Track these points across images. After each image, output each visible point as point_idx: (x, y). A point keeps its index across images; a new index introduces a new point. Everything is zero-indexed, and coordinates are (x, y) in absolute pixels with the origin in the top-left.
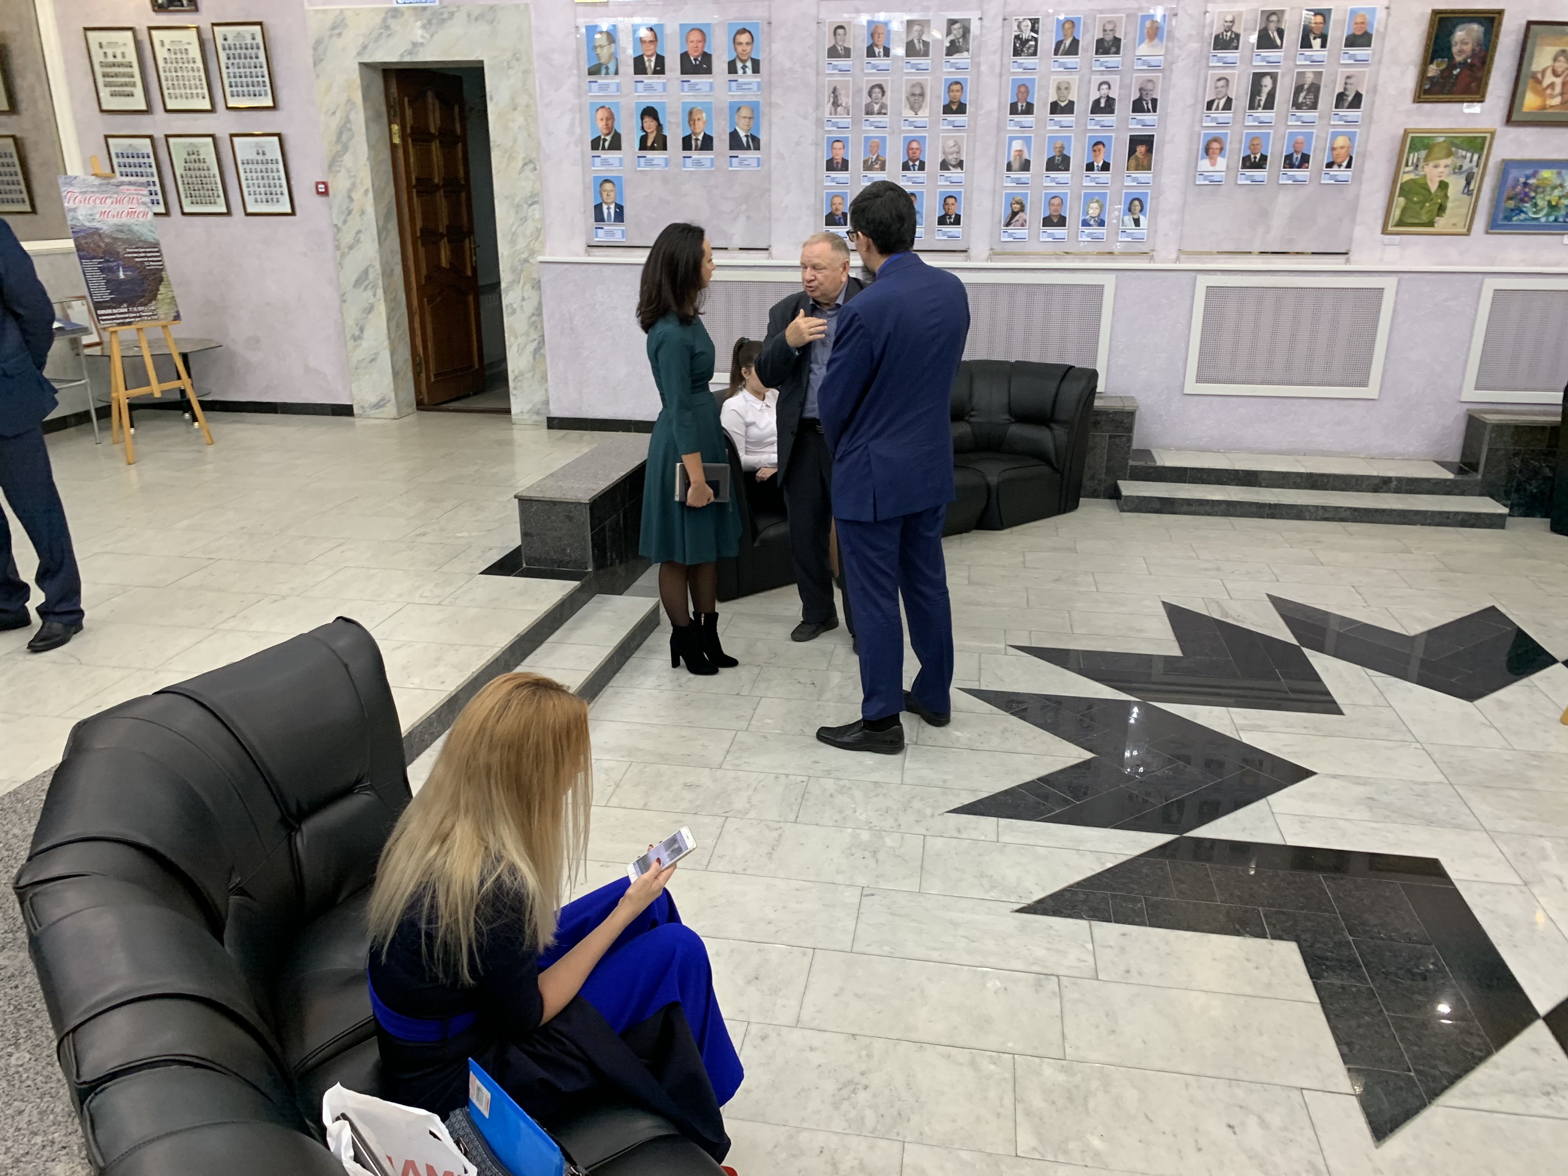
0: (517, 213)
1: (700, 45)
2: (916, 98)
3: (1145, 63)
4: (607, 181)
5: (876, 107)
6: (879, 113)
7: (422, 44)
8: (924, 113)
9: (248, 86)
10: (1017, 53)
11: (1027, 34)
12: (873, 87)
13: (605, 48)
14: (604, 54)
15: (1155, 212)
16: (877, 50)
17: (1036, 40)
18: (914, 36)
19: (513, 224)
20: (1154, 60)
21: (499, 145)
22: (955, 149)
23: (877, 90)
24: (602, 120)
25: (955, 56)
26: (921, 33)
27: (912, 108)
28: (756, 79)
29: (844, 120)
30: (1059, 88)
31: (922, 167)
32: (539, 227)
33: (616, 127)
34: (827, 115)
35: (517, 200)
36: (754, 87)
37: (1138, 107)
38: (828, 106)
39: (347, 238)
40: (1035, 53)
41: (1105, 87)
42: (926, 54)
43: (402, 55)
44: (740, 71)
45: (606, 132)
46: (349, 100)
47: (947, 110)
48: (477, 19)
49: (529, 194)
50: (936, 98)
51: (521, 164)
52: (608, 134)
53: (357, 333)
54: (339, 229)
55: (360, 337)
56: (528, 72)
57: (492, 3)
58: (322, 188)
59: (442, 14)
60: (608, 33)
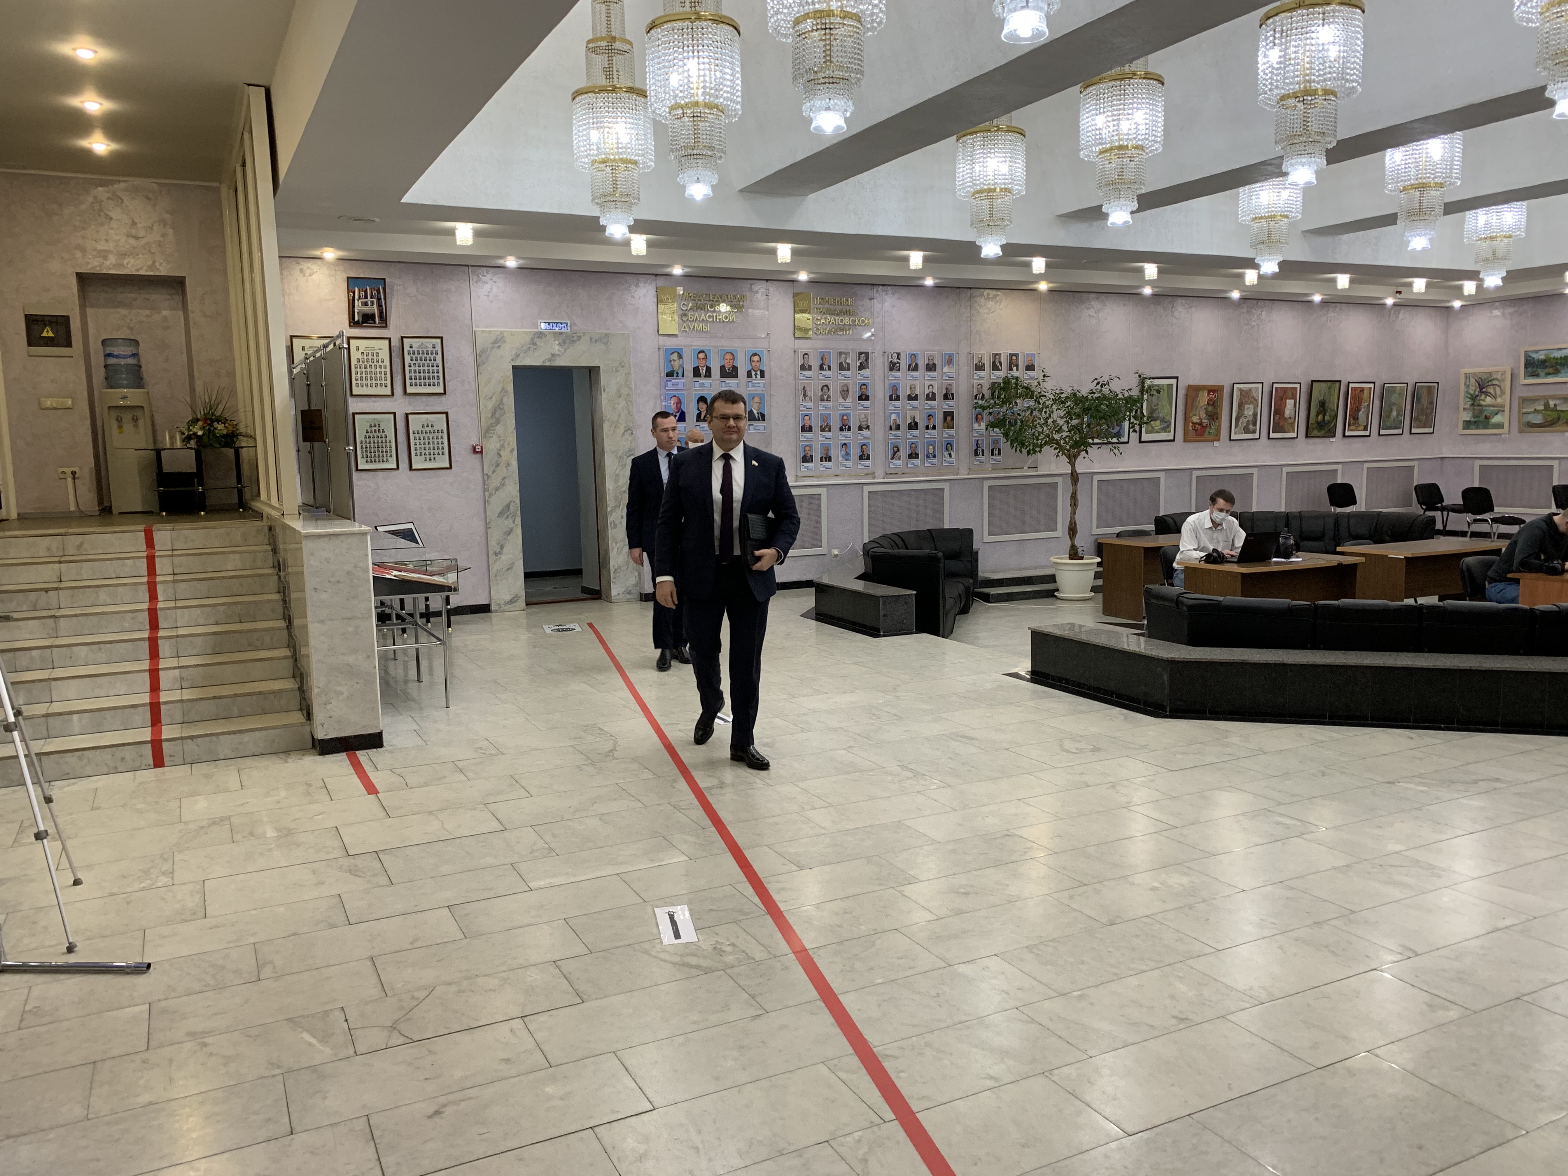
1: (731, 361)
2: (845, 393)
5: (825, 397)
6: (827, 400)
7: (558, 355)
8: (849, 400)
9: (425, 379)
10: (891, 369)
11: (895, 360)
12: (823, 387)
13: (677, 361)
14: (676, 365)
15: (958, 450)
16: (824, 367)
17: (899, 363)
18: (842, 360)
20: (951, 375)
21: (608, 420)
22: (865, 419)
23: (825, 388)
24: (674, 403)
25: (863, 371)
26: (846, 358)
27: (843, 398)
28: (762, 381)
29: (810, 405)
30: (911, 388)
31: (849, 429)
33: (682, 407)
34: (801, 401)
35: (619, 453)
36: (762, 385)
37: (946, 397)
38: (801, 396)
39: (495, 482)
40: (899, 370)
41: (931, 387)
42: (849, 369)
43: (543, 362)
44: (754, 377)
45: (676, 410)
46: (503, 389)
47: (860, 398)
48: (596, 341)
49: (627, 449)
50: (854, 392)
51: (622, 430)
52: (677, 412)
53: (498, 550)
54: (488, 477)
55: (500, 553)
56: (628, 374)
57: (607, 332)
58: (478, 449)
59: (573, 337)
60: (678, 353)
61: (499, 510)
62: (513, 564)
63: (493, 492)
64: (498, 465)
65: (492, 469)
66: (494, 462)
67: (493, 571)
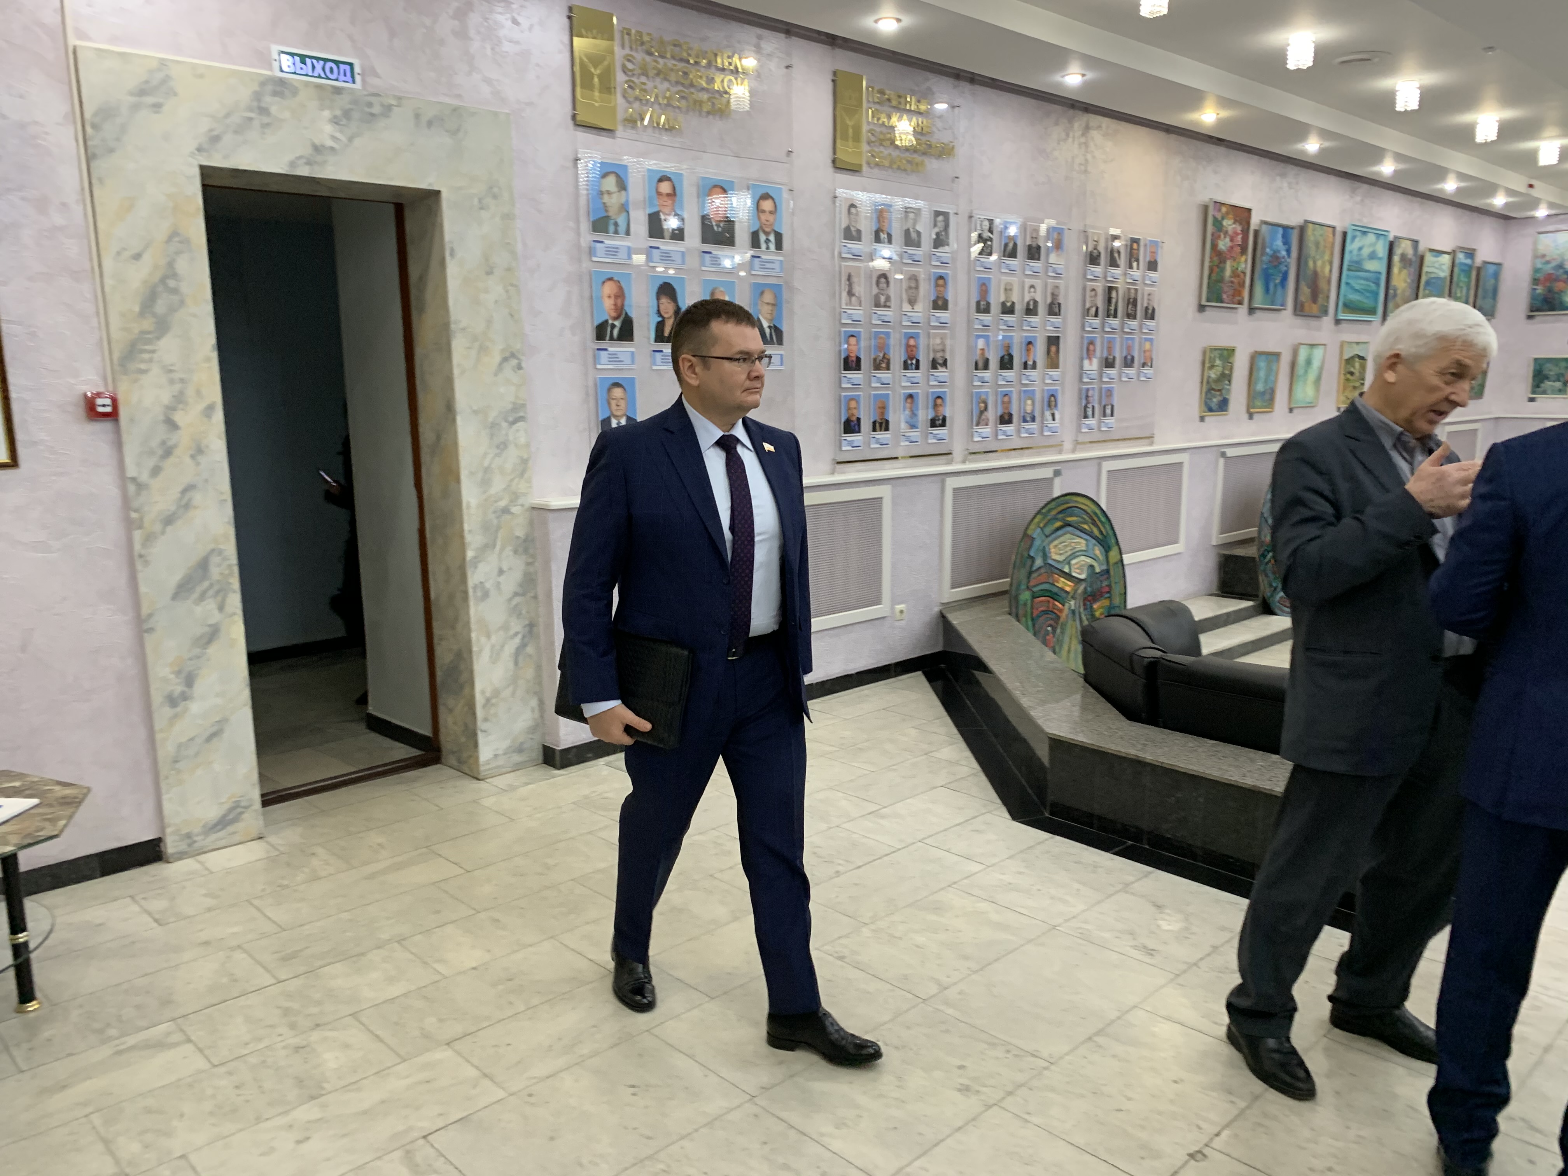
0: (492, 436)
1: (722, 207)
2: (913, 292)
3: (1054, 271)
4: (617, 385)
5: (883, 299)
6: (885, 306)
7: (332, 149)
8: (919, 307)
10: (980, 251)
11: (986, 234)
12: (879, 276)
13: (615, 196)
14: (613, 203)
16: (882, 235)
17: (991, 240)
18: (909, 225)
19: (485, 454)
20: (1060, 268)
21: (463, 329)
22: (941, 347)
23: (883, 280)
24: (609, 297)
25: (941, 249)
26: (915, 222)
27: (910, 302)
28: (778, 257)
29: (858, 312)
30: (1006, 290)
31: (917, 368)
32: (525, 456)
33: (626, 308)
34: (843, 305)
35: (492, 415)
37: (1051, 310)
38: (844, 294)
39: (159, 502)
40: (990, 254)
41: (1032, 290)
42: (919, 245)
43: (292, 164)
44: (763, 246)
45: (614, 314)
46: (174, 234)
47: (935, 305)
48: (430, 124)
49: (510, 406)
50: (926, 291)
51: (497, 359)
52: (616, 318)
53: (179, 689)
54: (141, 487)
55: (185, 697)
56: (508, 217)
57: (455, 102)
58: (103, 405)
59: (370, 105)
60: (618, 176)
61: (177, 577)
62: (224, 721)
63: (158, 527)
64: (168, 452)
65: (151, 462)
66: (154, 443)
67: (167, 749)
